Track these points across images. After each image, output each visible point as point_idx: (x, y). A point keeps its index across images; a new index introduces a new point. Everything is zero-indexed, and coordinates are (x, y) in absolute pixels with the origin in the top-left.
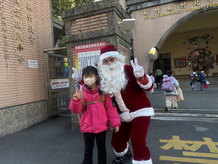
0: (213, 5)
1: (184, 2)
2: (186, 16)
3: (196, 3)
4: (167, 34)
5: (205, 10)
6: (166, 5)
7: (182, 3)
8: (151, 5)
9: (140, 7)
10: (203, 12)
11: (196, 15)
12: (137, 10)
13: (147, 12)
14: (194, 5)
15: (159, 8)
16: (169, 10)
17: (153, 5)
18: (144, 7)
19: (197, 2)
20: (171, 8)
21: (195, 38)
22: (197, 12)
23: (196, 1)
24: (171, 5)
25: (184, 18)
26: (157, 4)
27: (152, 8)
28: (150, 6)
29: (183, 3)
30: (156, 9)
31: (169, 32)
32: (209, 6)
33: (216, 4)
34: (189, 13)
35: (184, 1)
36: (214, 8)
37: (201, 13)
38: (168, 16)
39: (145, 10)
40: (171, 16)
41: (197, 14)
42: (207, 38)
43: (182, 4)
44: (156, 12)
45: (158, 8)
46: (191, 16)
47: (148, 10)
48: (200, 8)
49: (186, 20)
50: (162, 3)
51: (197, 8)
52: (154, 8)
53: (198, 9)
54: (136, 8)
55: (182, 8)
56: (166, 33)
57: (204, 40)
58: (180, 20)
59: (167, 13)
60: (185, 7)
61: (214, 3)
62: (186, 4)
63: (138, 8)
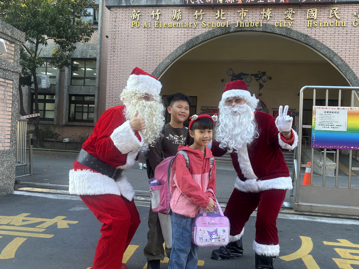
0: (245, 24)
1: (201, 11)
2: (202, 34)
3: (220, 15)
4: (168, 61)
5: (232, 30)
6: (171, 9)
7: (197, 11)
8: (146, 4)
9: (126, 3)
10: (229, 33)
11: (217, 36)
12: (120, 7)
13: (138, 15)
14: (217, 18)
15: (159, 12)
16: (175, 19)
17: (148, 4)
18: (132, 4)
19: (222, 13)
20: (178, 16)
21: (242, 74)
22: (219, 32)
23: (220, 12)
24: (180, 10)
25: (198, 37)
26: (155, 4)
27: (147, 9)
28: (143, 4)
29: (199, 12)
30: (153, 12)
31: (171, 58)
32: (239, 24)
33: (250, 24)
34: (207, 30)
35: (201, 8)
36: (247, 29)
37: (226, 34)
38: (173, 29)
39: (135, 11)
40: (177, 29)
41: (219, 35)
42: (261, 77)
43: (196, 13)
44: (153, 18)
45: (158, 10)
46: (210, 37)
47: (139, 12)
48: (225, 26)
49: (201, 43)
50: (163, 3)
51: (220, 24)
52: (151, 9)
53: (221, 27)
54: (119, 3)
55: (196, 20)
56: (166, 59)
57: (257, 80)
58: (191, 40)
59: (171, 23)
60: (201, 19)
61: (246, 21)
62: (204, 13)
63: (122, 3)
